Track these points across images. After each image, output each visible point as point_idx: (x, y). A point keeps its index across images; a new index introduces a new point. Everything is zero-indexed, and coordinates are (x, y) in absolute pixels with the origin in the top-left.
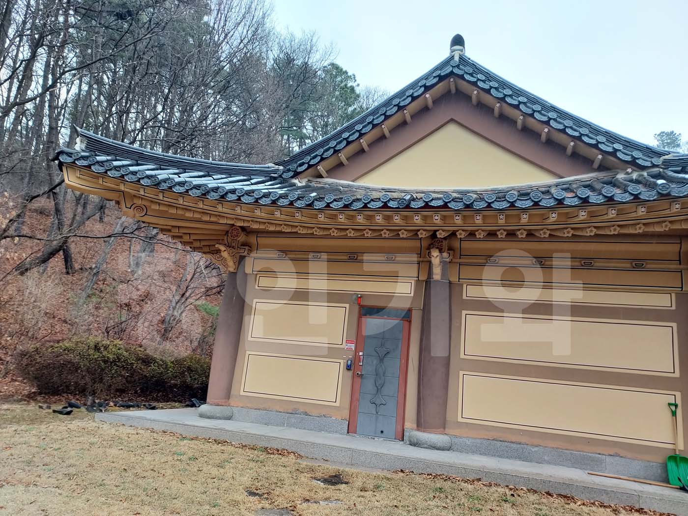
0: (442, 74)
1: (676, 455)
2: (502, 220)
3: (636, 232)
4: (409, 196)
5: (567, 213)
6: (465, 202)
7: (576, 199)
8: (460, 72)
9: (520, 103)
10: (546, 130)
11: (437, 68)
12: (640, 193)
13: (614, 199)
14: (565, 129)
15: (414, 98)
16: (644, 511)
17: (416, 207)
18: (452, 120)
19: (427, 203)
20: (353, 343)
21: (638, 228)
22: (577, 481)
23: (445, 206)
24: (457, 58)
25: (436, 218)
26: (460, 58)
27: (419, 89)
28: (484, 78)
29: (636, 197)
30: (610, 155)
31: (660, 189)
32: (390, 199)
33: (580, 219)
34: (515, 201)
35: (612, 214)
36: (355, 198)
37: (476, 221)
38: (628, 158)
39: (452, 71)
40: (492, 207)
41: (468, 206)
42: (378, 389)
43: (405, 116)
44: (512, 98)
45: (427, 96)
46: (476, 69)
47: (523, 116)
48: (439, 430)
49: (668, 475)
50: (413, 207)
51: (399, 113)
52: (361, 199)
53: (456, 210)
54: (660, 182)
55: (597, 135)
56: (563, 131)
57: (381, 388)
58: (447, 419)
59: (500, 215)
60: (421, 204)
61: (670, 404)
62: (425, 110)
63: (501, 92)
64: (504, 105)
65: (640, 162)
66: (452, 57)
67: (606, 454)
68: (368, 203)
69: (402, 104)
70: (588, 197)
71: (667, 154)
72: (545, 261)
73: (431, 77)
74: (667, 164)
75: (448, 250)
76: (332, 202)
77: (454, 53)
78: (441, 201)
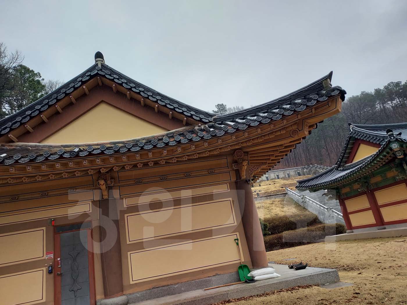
0: (92, 74)
1: (241, 265)
2: (138, 157)
3: (206, 155)
4: (78, 149)
5: (172, 150)
6: (114, 149)
7: (175, 142)
8: (103, 73)
9: (140, 91)
10: (157, 106)
11: (88, 71)
12: (204, 136)
13: (192, 140)
14: (166, 105)
15: (75, 89)
16: (230, 301)
17: (83, 156)
18: (102, 102)
19: (90, 152)
20: (52, 254)
21: (206, 154)
22: (198, 297)
23: (102, 153)
24: (100, 66)
25: (98, 161)
26: (101, 65)
27: (78, 83)
28: (118, 77)
29: (202, 138)
30: (190, 117)
31: (212, 133)
32: (64, 152)
33: (178, 153)
34: (144, 146)
35: (193, 147)
36: (38, 154)
37: (123, 160)
38: (198, 119)
39: (97, 73)
40: (131, 151)
41: (117, 152)
42: (74, 280)
43: (71, 99)
44: (136, 89)
45: (84, 87)
46: (112, 72)
47: (144, 99)
48: (119, 294)
49: (240, 277)
50: (81, 156)
51: (66, 98)
52: (43, 154)
53: (110, 155)
54: (212, 129)
55: (182, 108)
56: (165, 106)
57: (77, 278)
58: (123, 285)
59: (136, 155)
60: (86, 153)
61: (235, 240)
62: (84, 96)
63: (129, 85)
64: (132, 92)
65: (204, 120)
66: (97, 65)
67: (212, 275)
68: (49, 156)
69: (68, 92)
70: (180, 140)
71: (215, 116)
72: (167, 177)
73: (85, 76)
74: (215, 120)
75: (111, 179)
76: (20, 159)
77: (97, 62)
78: (99, 150)
